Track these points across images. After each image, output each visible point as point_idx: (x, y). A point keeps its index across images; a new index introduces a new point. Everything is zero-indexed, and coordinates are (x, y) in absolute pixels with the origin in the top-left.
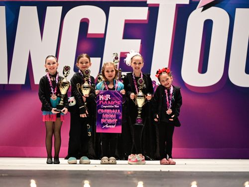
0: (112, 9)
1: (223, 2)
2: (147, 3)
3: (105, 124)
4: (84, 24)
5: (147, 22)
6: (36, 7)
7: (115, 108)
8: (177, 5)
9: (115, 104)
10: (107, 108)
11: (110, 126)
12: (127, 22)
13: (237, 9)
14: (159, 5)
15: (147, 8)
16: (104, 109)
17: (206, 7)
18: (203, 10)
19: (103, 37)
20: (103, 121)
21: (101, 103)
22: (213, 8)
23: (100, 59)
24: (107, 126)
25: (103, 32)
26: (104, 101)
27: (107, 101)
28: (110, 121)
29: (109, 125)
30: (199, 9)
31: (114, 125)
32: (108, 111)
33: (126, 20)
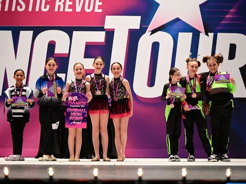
0: (75, 33)
1: (168, 27)
2: (105, 28)
3: (73, 121)
4: (52, 46)
5: (104, 44)
6: (11, 31)
7: (81, 108)
8: (129, 29)
9: (82, 104)
10: (75, 108)
11: (77, 123)
12: (87, 44)
13: (179, 33)
14: (114, 29)
15: (104, 32)
16: (72, 108)
17: (153, 32)
18: (151, 34)
19: (67, 56)
20: (71, 118)
21: (70, 103)
22: (159, 33)
23: (65, 74)
24: (74, 122)
25: (68, 53)
26: (72, 101)
27: (75, 101)
28: (77, 118)
29: (76, 121)
30: (148, 33)
31: (80, 121)
32: (76, 110)
33: (86, 42)
